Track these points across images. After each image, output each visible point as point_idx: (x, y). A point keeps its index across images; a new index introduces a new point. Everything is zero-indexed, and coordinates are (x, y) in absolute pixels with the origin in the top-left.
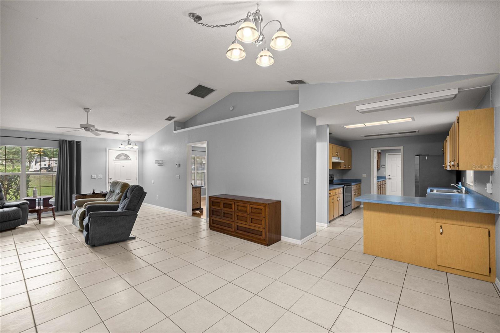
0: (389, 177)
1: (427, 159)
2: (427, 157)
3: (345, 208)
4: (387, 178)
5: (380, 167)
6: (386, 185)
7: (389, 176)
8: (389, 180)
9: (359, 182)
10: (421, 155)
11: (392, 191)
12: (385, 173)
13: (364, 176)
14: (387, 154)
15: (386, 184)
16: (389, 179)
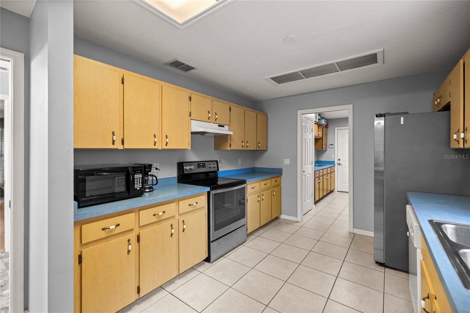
0: (339, 162)
1: (402, 123)
2: (402, 119)
3: (211, 244)
4: (336, 163)
5: (326, 147)
6: (334, 174)
7: (339, 160)
8: (339, 166)
9: (277, 173)
10: (390, 114)
11: (343, 183)
12: (333, 157)
13: (287, 162)
14: (336, 129)
15: (334, 171)
16: (339, 164)
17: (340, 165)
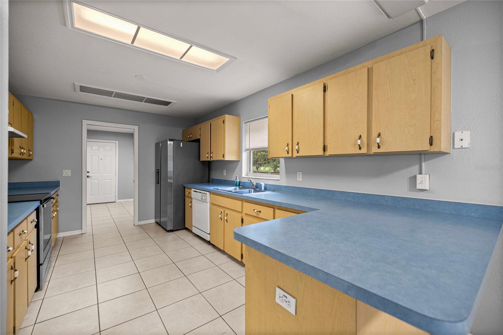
0: (88, 174)
1: (181, 146)
2: (181, 143)
3: (41, 267)
8: (88, 179)
10: (176, 140)
13: (67, 173)
16: (88, 177)
17: (90, 177)
